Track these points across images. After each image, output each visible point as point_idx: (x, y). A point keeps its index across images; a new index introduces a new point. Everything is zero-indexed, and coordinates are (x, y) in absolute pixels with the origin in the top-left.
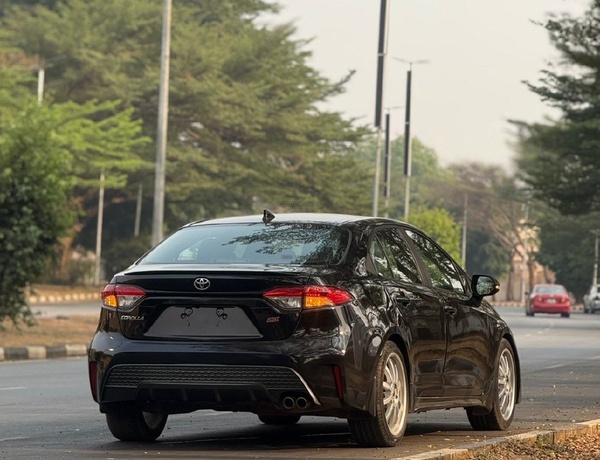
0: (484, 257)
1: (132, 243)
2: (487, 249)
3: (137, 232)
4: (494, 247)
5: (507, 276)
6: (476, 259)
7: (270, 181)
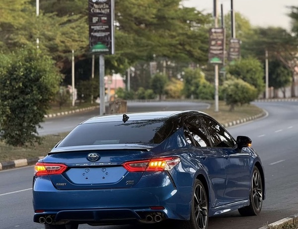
0: (278, 75)
1: (91, 82)
2: (279, 71)
3: (93, 76)
4: (283, 69)
5: (291, 84)
6: (274, 76)
7: (160, 45)
